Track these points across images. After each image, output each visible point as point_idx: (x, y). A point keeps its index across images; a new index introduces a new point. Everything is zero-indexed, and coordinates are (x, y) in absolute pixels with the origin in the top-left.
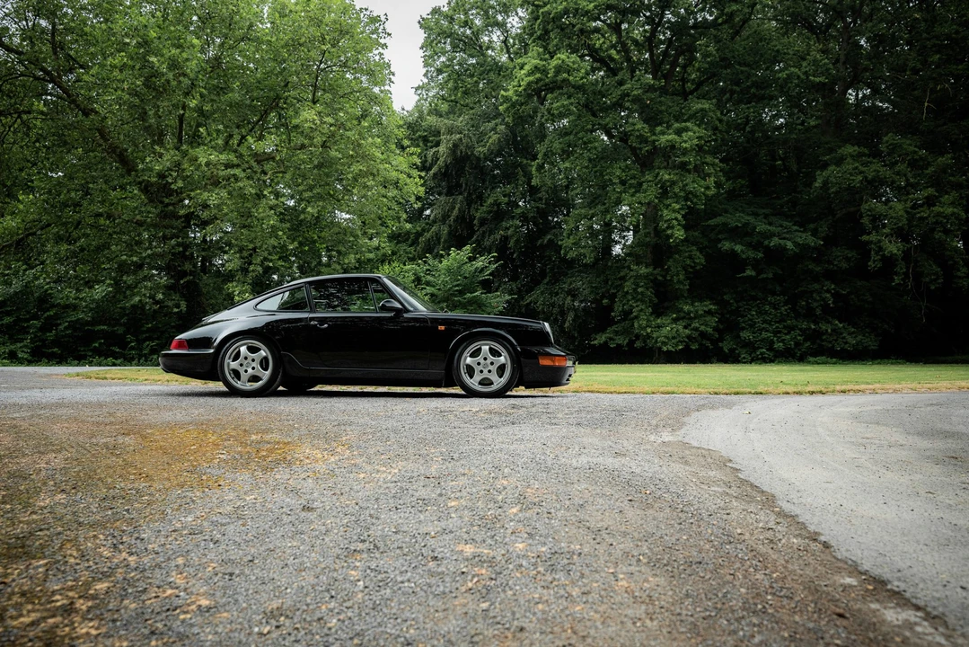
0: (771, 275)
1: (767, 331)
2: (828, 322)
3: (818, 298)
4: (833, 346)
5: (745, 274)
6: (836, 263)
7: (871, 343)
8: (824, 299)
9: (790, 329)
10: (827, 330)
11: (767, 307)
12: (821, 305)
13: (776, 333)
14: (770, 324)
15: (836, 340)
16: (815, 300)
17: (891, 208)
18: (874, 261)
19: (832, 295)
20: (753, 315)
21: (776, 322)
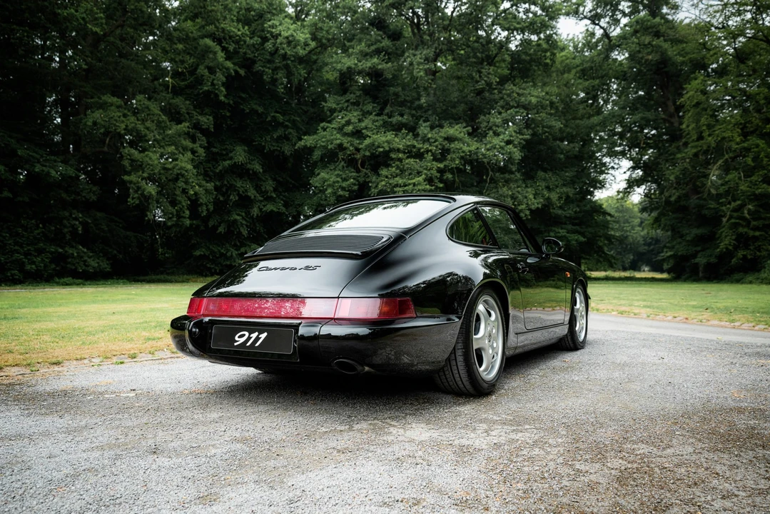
0: (27, 199)
1: (18, 253)
2: (72, 247)
3: (68, 225)
4: (76, 268)
5: (3, 195)
6: (84, 194)
7: (106, 266)
8: (73, 226)
9: (40, 252)
10: (73, 254)
11: (20, 230)
12: (70, 232)
13: (27, 254)
14: (21, 246)
15: (78, 263)
16: (65, 227)
17: (147, 156)
18: (133, 198)
19: (80, 223)
20: (4, 237)
21: (28, 245)
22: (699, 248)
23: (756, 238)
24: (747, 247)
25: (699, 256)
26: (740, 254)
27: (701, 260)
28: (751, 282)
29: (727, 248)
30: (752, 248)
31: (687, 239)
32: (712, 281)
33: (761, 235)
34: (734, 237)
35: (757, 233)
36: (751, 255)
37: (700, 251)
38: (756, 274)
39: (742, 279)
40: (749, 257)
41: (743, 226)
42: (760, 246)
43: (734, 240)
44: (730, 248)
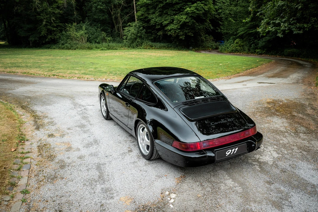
22: (30, 34)
23: (54, 31)
24: (51, 34)
25: (31, 37)
26: (49, 37)
27: (32, 39)
28: (54, 49)
29: (44, 35)
30: (53, 34)
31: (24, 29)
32: (37, 48)
33: (56, 30)
34: (46, 30)
35: (55, 29)
36: (53, 37)
37: (31, 35)
38: (56, 45)
39: (50, 47)
40: (53, 38)
41: (49, 25)
42: (56, 34)
43: (46, 31)
44: (45, 34)
